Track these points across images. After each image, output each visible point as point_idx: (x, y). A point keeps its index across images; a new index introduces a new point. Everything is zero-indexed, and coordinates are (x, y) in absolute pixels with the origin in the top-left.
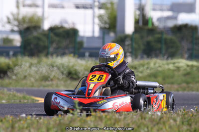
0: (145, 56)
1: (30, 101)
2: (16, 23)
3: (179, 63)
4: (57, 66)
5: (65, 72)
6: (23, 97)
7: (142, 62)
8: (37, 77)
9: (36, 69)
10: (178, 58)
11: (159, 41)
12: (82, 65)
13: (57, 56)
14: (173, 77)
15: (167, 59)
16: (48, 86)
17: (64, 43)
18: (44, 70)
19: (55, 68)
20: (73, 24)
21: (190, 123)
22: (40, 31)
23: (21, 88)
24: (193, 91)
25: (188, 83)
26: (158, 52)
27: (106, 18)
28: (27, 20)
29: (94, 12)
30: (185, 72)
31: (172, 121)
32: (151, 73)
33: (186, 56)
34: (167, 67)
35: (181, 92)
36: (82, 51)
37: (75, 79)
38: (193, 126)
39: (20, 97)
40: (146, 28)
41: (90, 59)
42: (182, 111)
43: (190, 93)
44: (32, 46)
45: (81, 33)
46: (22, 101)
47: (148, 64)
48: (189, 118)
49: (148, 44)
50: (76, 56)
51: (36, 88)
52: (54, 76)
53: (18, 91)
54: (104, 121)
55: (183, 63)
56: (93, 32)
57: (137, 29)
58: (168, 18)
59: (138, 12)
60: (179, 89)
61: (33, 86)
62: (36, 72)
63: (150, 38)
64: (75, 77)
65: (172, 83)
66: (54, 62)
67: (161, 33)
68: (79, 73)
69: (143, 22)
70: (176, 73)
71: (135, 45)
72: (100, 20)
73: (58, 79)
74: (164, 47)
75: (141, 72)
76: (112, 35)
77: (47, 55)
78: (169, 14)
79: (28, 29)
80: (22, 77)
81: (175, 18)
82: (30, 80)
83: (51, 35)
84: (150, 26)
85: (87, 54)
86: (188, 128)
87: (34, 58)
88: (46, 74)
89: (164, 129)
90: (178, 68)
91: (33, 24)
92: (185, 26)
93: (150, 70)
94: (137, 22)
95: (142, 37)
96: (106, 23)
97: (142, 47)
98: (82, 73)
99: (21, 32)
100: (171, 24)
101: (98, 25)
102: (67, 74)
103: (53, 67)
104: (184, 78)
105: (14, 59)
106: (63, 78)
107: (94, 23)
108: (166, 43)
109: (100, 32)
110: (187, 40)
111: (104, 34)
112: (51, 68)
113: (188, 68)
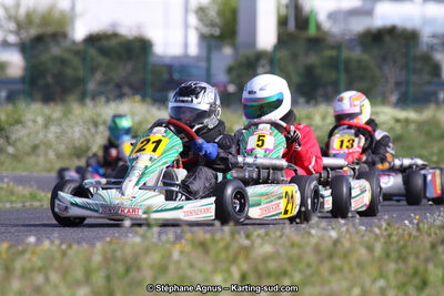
0: (302, 100)
2: (12, 26)
4: (104, 123)
6: (30, 194)
8: (62, 148)
9: (58, 130)
10: (375, 104)
11: (333, 64)
13: (108, 100)
17: (122, 71)
18: (77, 133)
19: (102, 128)
21: (404, 254)
22: (66, 44)
23: (24, 174)
26: (330, 89)
27: (213, 14)
28: (37, 20)
29: (187, 1)
31: (363, 251)
33: (394, 98)
38: (412, 261)
39: (24, 196)
40: (304, 35)
42: (384, 225)
44: (50, 79)
46: (27, 204)
47: (309, 117)
48: (401, 243)
49: (309, 72)
50: (149, 100)
53: (20, 181)
54: (213, 253)
55: (386, 114)
56: (186, 45)
57: (284, 39)
58: (353, 13)
62: (59, 137)
63: (313, 59)
66: (99, 115)
67: (338, 47)
69: (296, 24)
72: (201, 19)
74: (343, 77)
76: (228, 51)
77: (82, 99)
79: (39, 39)
80: (28, 149)
81: (369, 13)
82: (46, 155)
83: (92, 52)
84: (312, 31)
86: (401, 265)
87: (52, 105)
88: (82, 142)
89: (346, 269)
91: (50, 30)
92: (391, 32)
94: (282, 22)
95: (294, 57)
96: (212, 25)
97: (295, 79)
99: (24, 48)
100: (359, 26)
101: (197, 29)
103: (96, 125)
105: (10, 108)
107: (186, 26)
108: (347, 71)
109: (200, 46)
110: (395, 62)
111: (209, 50)
112: (93, 130)
113: (398, 126)
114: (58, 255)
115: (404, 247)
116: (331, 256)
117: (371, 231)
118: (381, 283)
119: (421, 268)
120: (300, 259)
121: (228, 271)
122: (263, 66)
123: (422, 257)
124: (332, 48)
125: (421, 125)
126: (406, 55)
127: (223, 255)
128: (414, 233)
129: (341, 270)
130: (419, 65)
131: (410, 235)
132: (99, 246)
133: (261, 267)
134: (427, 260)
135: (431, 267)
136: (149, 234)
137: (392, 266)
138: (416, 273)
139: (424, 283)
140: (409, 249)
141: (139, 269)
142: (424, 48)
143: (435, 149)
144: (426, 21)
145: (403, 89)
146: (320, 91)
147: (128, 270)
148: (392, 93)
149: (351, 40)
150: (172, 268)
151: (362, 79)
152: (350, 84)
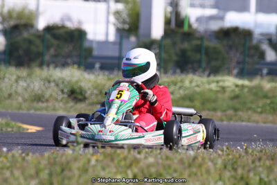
0: (178, 71)
1: (15, 129)
3: (224, 81)
4: (54, 81)
5: (66, 90)
6: (6, 123)
7: (173, 78)
8: (26, 96)
9: (25, 84)
10: (223, 75)
11: (198, 49)
12: (90, 81)
13: (56, 67)
14: (215, 101)
15: (209, 75)
16: (41, 109)
17: (67, 49)
18: (37, 86)
19: (52, 84)
20: (80, 22)
21: (236, 166)
22: (32, 31)
23: (3, 111)
24: (243, 121)
25: (236, 110)
26: (196, 65)
27: (125, 15)
28: (15, 15)
29: (108, 7)
30: (233, 95)
31: (210, 164)
32: (185, 95)
33: (235, 71)
34: (207, 86)
35: (225, 123)
36: (90, 60)
37: (80, 100)
38: (240, 171)
39: (2, 124)
40: (181, 30)
41: (101, 73)
42: (225, 148)
43: (239, 123)
44: (21, 52)
45: (90, 36)
46: (4, 129)
47: (182, 81)
48: (234, 160)
49: (183, 53)
50: (82, 68)
51: (25, 112)
52: (51, 96)
54: (116, 161)
55: (230, 81)
56: (107, 34)
57: (168, 32)
58: (211, 18)
59: (169, 9)
60: (224, 118)
61: (20, 108)
62: (26, 89)
63: (186, 46)
64: (80, 97)
65: (215, 110)
66: (51, 76)
67: (201, 38)
68: (86, 92)
69: (176, 23)
70: (220, 95)
71: (164, 55)
72: (117, 19)
73: (56, 99)
74: (204, 58)
75: (172, 93)
76: (133, 39)
77: (41, 65)
78: (213, 12)
79: (16, 27)
80: (6, 95)
81: (222, 18)
82: (17, 99)
83: (48, 36)
85: (97, 66)
86: (233, 173)
87: (22, 69)
88: (40, 92)
89: (199, 174)
90: (223, 89)
91: (23, 22)
92: (235, 30)
93: (185, 90)
94: (167, 22)
95: (174, 44)
96: (124, 22)
97: (175, 58)
98: (89, 92)
99: (6, 33)
100: (215, 26)
101: (114, 24)
102: (69, 93)
103: (49, 82)
104: (231, 103)
106: (63, 98)
107: (108, 22)
108: (207, 53)
109: (116, 36)
110: (237, 49)
111: (121, 38)
112: (47, 84)
113: (237, 89)
114: (20, 160)
115: (236, 162)
116: (190, 166)
117: (216, 152)
118: (220, 184)
119: (245, 176)
120: (169, 167)
121: (125, 173)
122: (155, 49)
123: (247, 169)
124: (198, 39)
125: (251, 89)
126: (244, 45)
127: (123, 163)
128: (243, 154)
129: (196, 174)
130: (252, 52)
131: (240, 156)
132: (46, 155)
133: (146, 172)
134: (249, 171)
135: (251, 175)
136: (77, 149)
137: (228, 174)
138: (242, 178)
140: (239, 163)
141: (70, 170)
142: (255, 42)
143: (260, 104)
144: (257, 25)
145: (241, 66)
146: (190, 66)
147: (63, 170)
148: (234, 68)
149: (210, 35)
150: (90, 170)
151: (216, 59)
152: (209, 62)
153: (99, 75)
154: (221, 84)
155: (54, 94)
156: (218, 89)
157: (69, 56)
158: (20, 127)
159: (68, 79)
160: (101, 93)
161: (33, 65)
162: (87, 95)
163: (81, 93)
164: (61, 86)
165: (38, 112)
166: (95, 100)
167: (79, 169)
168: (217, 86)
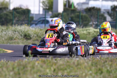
1: (2, 52)
4: (17, 31)
5: (22, 35)
8: (6, 38)
9: (5, 33)
11: (78, 17)
12: (33, 31)
13: (18, 25)
15: (83, 27)
16: (12, 43)
17: (22, 18)
22: (8, 10)
27: (46, 3)
30: (93, 36)
31: (86, 64)
33: (94, 26)
34: (82, 32)
36: (32, 22)
37: (29, 39)
38: (99, 67)
40: (70, 9)
42: (92, 58)
44: (3, 19)
45: (32, 12)
48: (96, 62)
49: (72, 18)
50: (29, 25)
51: (6, 44)
52: (16, 37)
55: (92, 30)
56: (39, 11)
57: (65, 10)
58: (83, 3)
61: (3, 43)
62: (6, 35)
63: (73, 15)
64: (29, 38)
66: (16, 29)
67: (79, 12)
68: (31, 35)
69: (68, 6)
70: (88, 36)
72: (43, 4)
73: (19, 39)
74: (81, 20)
76: (50, 13)
77: (12, 25)
79: (1, 9)
81: (88, 4)
82: (2, 39)
83: (15, 12)
86: (96, 68)
87: (4, 26)
88: (12, 36)
90: (89, 33)
91: (4, 6)
92: (93, 8)
94: (65, 6)
95: (68, 14)
96: (46, 6)
98: (32, 36)
100: (85, 7)
101: (42, 7)
102: (24, 36)
103: (15, 31)
106: (21, 38)
107: (40, 6)
108: (82, 18)
109: (43, 11)
110: (94, 16)
111: (45, 12)
112: (14, 32)
113: (95, 33)
114: (5, 64)
117: (88, 59)
118: (91, 72)
119: (101, 68)
120: (69, 65)
121: (50, 68)
122: (60, 17)
124: (78, 12)
126: (97, 15)
127: (49, 64)
128: (99, 60)
129: (80, 68)
130: (101, 17)
131: (98, 60)
132: (16, 61)
133: (59, 67)
134: (102, 66)
135: (104, 68)
136: (29, 59)
137: (93, 68)
138: (100, 70)
139: (102, 72)
140: (98, 64)
141: (27, 67)
142: (102, 13)
144: (102, 6)
147: (24, 68)
149: (83, 11)
150: (35, 67)
151: (86, 21)
152: (83, 22)
153: (36, 28)
154: (88, 31)
155: (17, 37)
156: (87, 33)
157: (23, 20)
158: (4, 51)
159: (23, 30)
160: (37, 36)
161: (9, 24)
162: (32, 37)
163: (29, 36)
164: (21, 33)
165: (11, 45)
166: (35, 39)
167: (30, 67)
168: (87, 32)
